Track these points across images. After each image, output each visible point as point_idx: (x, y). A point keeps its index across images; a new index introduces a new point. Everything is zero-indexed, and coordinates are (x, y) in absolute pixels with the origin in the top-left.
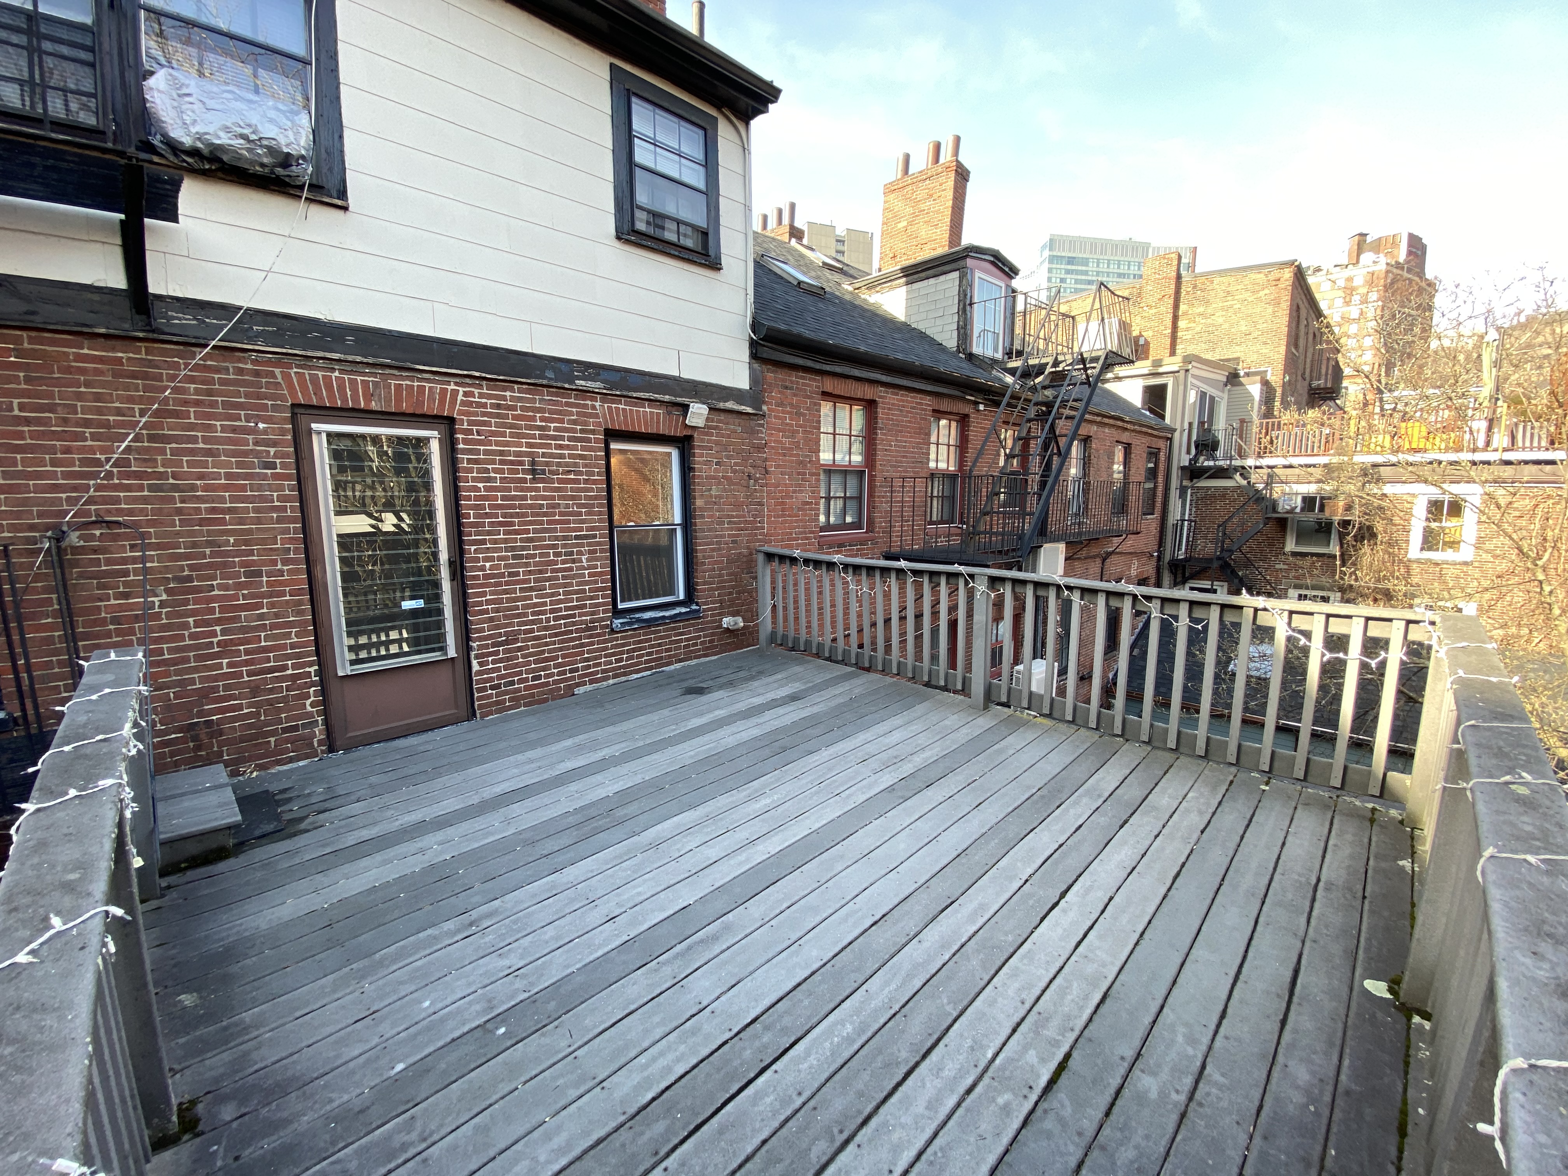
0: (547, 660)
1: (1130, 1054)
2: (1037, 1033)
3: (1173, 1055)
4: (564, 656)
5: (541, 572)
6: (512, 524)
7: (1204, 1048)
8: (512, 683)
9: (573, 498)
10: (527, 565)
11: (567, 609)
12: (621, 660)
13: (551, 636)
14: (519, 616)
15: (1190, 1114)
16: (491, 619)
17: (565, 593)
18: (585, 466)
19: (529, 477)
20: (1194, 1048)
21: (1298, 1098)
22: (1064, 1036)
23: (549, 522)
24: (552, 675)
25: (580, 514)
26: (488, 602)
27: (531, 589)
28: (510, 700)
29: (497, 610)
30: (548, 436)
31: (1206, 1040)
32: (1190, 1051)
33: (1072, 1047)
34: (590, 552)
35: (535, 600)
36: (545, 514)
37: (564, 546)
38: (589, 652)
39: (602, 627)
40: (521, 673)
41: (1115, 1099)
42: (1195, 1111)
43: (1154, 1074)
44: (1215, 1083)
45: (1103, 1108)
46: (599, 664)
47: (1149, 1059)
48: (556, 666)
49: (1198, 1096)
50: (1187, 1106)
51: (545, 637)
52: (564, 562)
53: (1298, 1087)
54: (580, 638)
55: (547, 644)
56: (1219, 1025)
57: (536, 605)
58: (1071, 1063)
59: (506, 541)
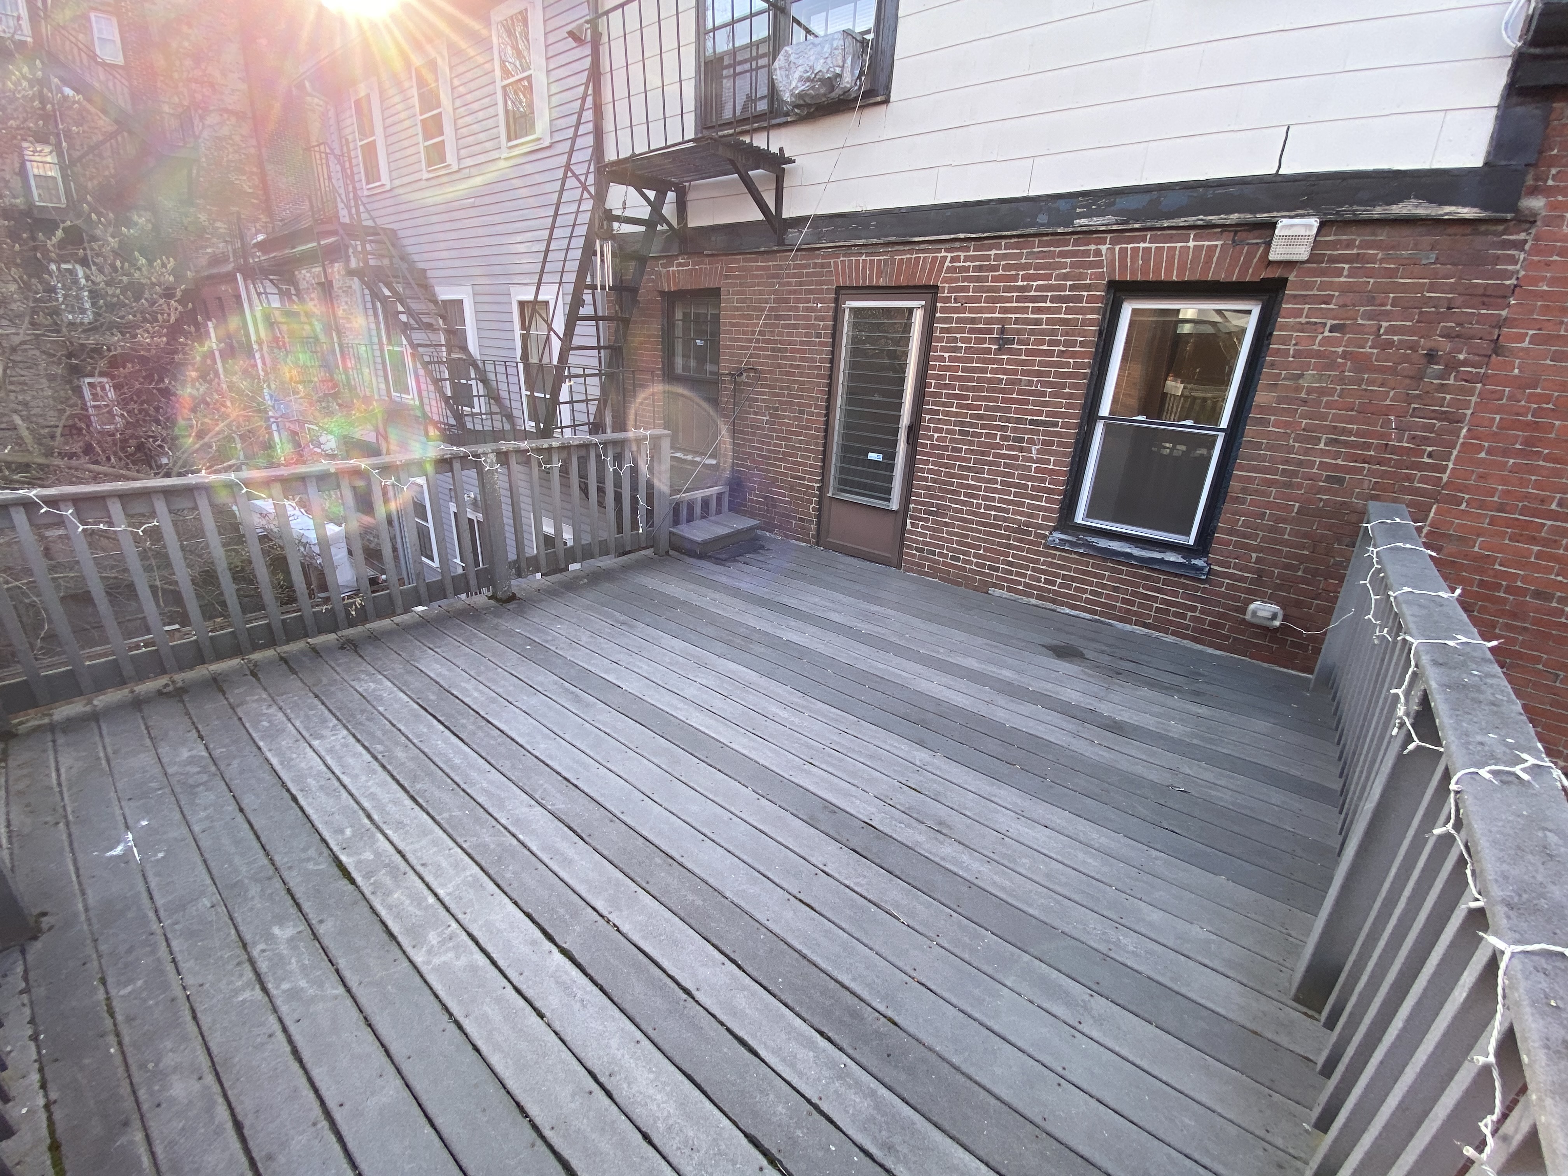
0: (968, 545)
1: (321, 930)
2: (386, 866)
3: (294, 964)
4: (986, 549)
5: (983, 453)
6: (966, 398)
7: (279, 1002)
8: (934, 553)
9: (1039, 374)
10: (971, 443)
11: (1001, 501)
12: (1053, 583)
13: (978, 523)
14: (952, 492)
15: (240, 951)
16: (928, 488)
17: (1003, 483)
18: (1066, 333)
19: (994, 347)
20: (284, 991)
21: (169, 1060)
22: (371, 884)
23: (1004, 401)
24: (971, 563)
25: (1043, 394)
26: (930, 471)
27: (969, 469)
28: (929, 567)
29: (934, 481)
30: (1026, 297)
31: (284, 1009)
32: (285, 986)
33: (358, 887)
34: (1044, 443)
35: (970, 482)
36: (1002, 391)
37: (1015, 430)
38: (1014, 556)
39: (1037, 535)
40: (942, 547)
41: (295, 901)
42: (239, 956)
43: (291, 940)
44: (243, 989)
45: (294, 890)
46: (1024, 576)
47: (306, 945)
48: (976, 556)
49: (247, 967)
50: (248, 953)
51: (972, 522)
52: (1009, 448)
53: (175, 1069)
54: (1008, 538)
55: (972, 530)
56: (290, 1041)
57: (970, 487)
58: (346, 882)
59: (957, 415)
